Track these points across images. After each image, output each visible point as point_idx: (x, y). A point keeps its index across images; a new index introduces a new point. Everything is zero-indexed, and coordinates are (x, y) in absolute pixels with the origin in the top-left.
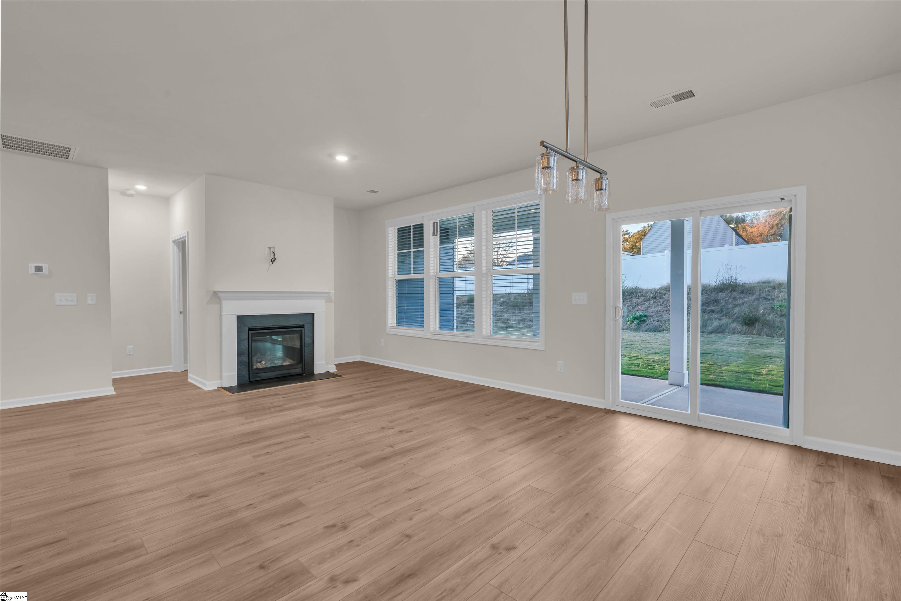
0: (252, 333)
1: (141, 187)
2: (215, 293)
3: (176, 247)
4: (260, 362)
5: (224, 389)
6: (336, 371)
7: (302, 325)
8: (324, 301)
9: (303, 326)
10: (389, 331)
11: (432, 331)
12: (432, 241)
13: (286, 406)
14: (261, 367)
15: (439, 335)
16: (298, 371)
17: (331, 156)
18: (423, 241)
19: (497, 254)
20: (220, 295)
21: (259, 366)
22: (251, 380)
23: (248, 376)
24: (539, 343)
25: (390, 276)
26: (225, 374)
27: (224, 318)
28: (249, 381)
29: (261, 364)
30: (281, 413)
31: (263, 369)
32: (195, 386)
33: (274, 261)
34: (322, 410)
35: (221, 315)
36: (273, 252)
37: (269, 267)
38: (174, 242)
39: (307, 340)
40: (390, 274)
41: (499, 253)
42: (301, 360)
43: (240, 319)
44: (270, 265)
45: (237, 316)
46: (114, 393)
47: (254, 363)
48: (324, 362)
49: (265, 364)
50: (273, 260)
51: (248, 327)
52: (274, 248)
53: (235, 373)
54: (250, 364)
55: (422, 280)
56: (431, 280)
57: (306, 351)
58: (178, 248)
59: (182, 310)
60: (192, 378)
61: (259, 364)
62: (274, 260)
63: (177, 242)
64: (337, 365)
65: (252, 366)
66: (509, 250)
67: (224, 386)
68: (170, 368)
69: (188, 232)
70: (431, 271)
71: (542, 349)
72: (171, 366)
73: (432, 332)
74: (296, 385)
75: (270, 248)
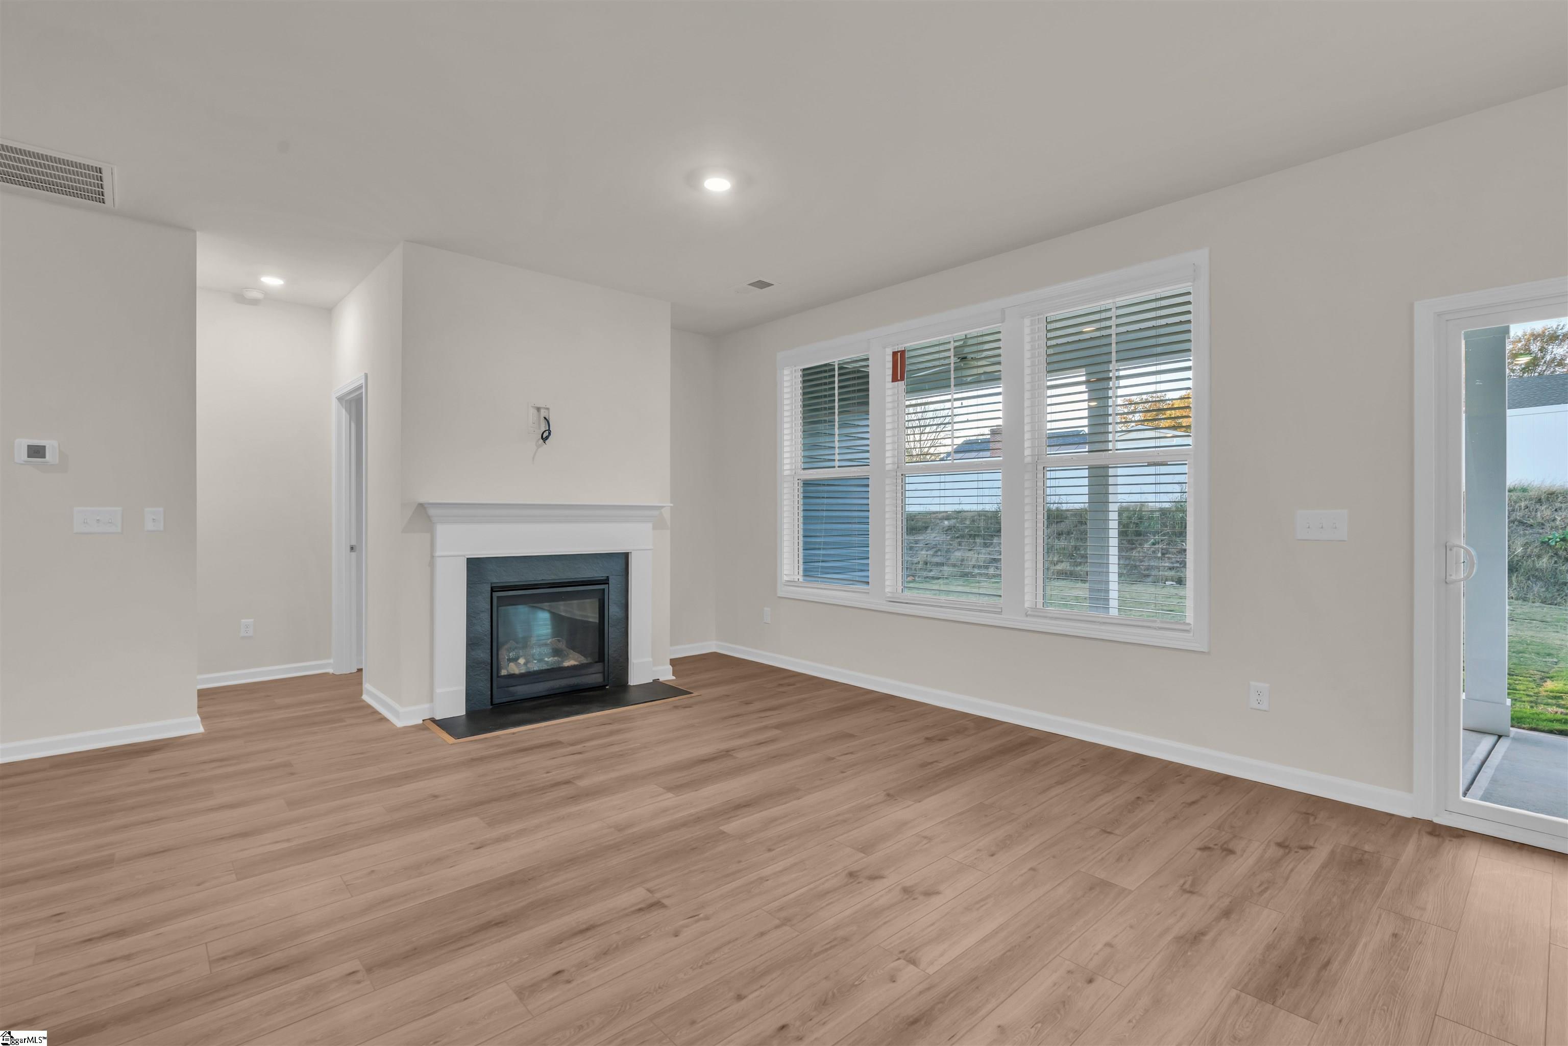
0: (498, 597)
1: (272, 281)
2: (422, 506)
3: (344, 410)
4: (515, 660)
5: (438, 726)
6: (674, 678)
7: (605, 578)
8: (650, 525)
9: (606, 581)
10: (782, 591)
11: (889, 595)
12: (889, 392)
13: (583, 783)
14: (517, 671)
15: (907, 603)
16: (594, 678)
17: (693, 178)
18: (868, 395)
19: (920, 438)
20: (432, 512)
21: (514, 669)
22: (496, 701)
23: (490, 692)
24: (1191, 634)
25: (786, 473)
26: (438, 690)
27: (439, 563)
28: (492, 704)
29: (516, 664)
30: (574, 809)
31: (522, 676)
32: (375, 712)
33: (547, 438)
34: (670, 799)
35: (432, 557)
36: (545, 418)
37: (537, 450)
38: (340, 399)
39: (613, 610)
40: (786, 467)
41: (924, 437)
42: (601, 657)
43: (475, 566)
44: (539, 447)
45: (467, 559)
46: (201, 729)
47: (503, 663)
48: (651, 659)
49: (525, 664)
50: (544, 436)
51: (491, 583)
52: (548, 409)
53: (462, 688)
54: (493, 665)
55: (863, 483)
56: (888, 481)
57: (612, 633)
58: (349, 412)
59: (353, 543)
60: (372, 695)
61: (512, 665)
62: (547, 434)
63: (346, 401)
64: (673, 662)
65: (498, 670)
66: (943, 431)
67: (438, 717)
68: (329, 666)
69: (366, 376)
70: (888, 461)
71: (1202, 650)
72: (331, 661)
73: (889, 597)
74: (595, 717)
75: (538, 409)
